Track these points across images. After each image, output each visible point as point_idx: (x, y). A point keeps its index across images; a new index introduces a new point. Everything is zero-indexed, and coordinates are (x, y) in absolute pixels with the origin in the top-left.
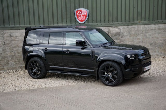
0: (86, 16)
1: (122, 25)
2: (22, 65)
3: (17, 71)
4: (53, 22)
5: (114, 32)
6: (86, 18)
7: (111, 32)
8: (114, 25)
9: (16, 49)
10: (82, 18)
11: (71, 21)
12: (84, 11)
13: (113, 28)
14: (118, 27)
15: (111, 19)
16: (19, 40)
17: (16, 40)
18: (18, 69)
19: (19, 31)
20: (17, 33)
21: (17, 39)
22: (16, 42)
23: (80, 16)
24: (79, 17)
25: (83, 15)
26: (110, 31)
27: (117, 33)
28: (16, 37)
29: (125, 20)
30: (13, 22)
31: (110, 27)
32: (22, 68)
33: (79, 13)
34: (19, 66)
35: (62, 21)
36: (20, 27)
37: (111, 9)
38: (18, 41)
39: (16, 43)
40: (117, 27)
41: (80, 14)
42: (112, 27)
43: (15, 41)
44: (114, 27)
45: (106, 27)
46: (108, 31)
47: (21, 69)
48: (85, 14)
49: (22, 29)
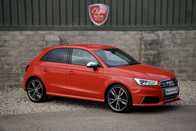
0: (105, 15)
1: (162, 28)
2: (12, 82)
3: (5, 91)
4: (60, 21)
5: (149, 38)
6: (104, 18)
7: (145, 39)
8: (149, 29)
9: (5, 58)
10: (99, 18)
11: (86, 22)
12: (103, 8)
13: (148, 33)
14: (156, 32)
15: (145, 19)
16: (10, 46)
17: (4, 46)
18: (6, 88)
19: (9, 32)
20: (7, 36)
21: (6, 45)
22: (5, 48)
23: (97, 15)
24: (95, 16)
25: (100, 14)
26: (143, 37)
27: (154, 40)
28: (5, 41)
29: (167, 21)
30: (2, 20)
31: (144, 32)
32: (12, 87)
33: (96, 10)
34: (7, 84)
35: (73, 22)
36: (12, 27)
37: (146, 6)
38: (8, 47)
39: (4, 50)
40: (154, 32)
41: (96, 12)
42: (146, 31)
43: (3, 48)
44: (150, 31)
45: (137, 32)
46: (140, 38)
47: (10, 89)
48: (104, 12)
49: (14, 31)
